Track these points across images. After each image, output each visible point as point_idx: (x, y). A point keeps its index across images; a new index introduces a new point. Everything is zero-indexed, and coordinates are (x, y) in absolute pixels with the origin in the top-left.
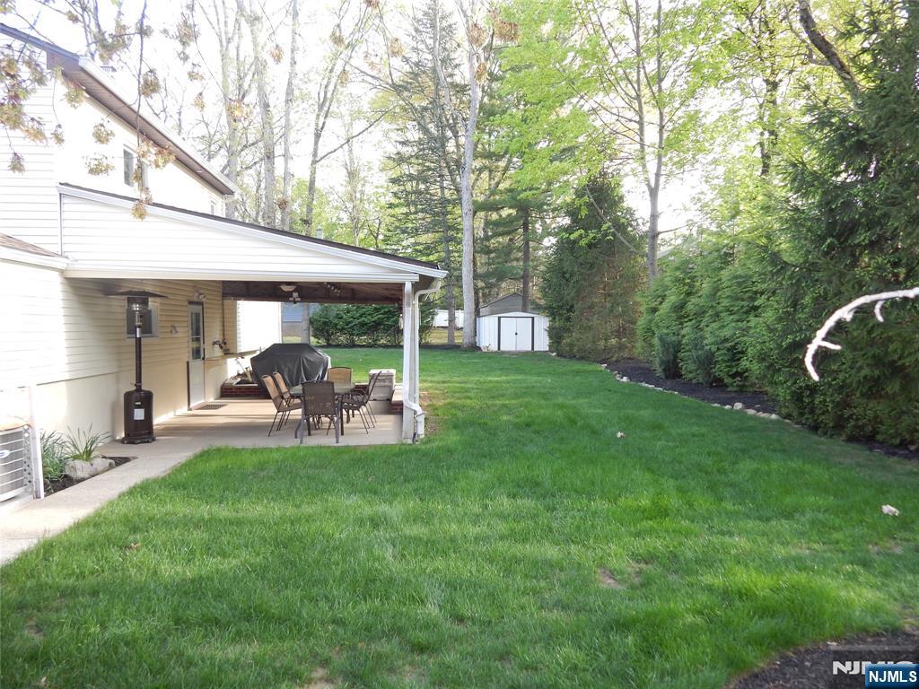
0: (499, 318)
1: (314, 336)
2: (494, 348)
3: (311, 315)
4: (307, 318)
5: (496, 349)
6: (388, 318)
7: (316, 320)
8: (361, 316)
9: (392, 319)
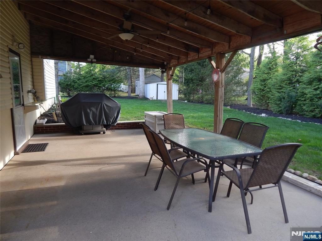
0: (157, 84)
1: (62, 92)
2: (155, 98)
3: (59, 81)
4: (58, 82)
5: (156, 99)
6: (100, 83)
7: (63, 83)
8: (86, 82)
9: (102, 84)
